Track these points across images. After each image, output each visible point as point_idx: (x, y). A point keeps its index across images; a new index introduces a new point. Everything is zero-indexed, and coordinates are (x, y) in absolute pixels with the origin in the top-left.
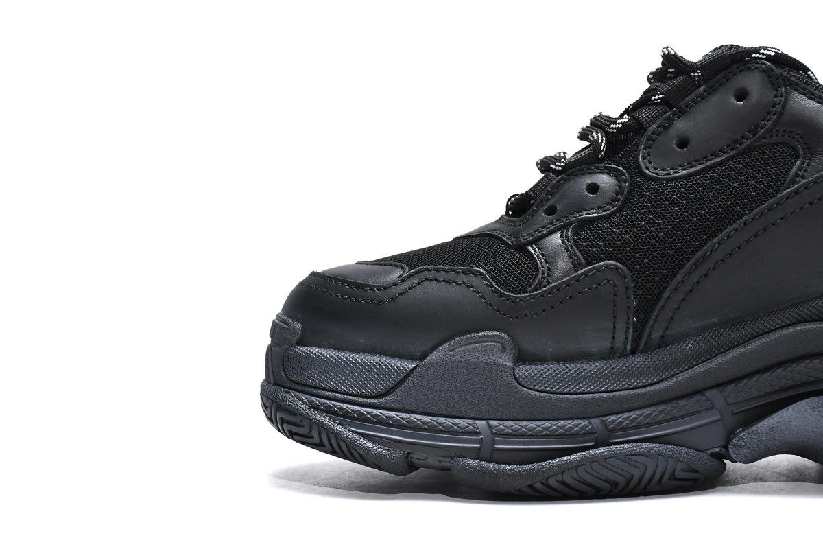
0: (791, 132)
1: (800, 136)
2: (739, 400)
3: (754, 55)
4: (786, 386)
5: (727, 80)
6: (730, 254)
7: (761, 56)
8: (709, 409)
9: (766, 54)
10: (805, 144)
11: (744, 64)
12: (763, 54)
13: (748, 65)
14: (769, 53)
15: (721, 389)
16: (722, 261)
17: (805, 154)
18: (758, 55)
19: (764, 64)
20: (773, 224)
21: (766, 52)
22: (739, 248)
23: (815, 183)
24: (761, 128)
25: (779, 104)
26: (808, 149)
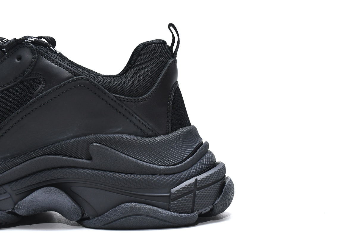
0: (38, 74)
1: (41, 75)
2: (17, 189)
3: (25, 41)
4: (36, 183)
5: (15, 52)
6: (12, 127)
7: (29, 41)
8: (5, 193)
9: (31, 40)
10: (44, 78)
11: (22, 45)
12: (29, 40)
13: (23, 45)
14: (32, 40)
15: (9, 184)
16: (9, 129)
17: (43, 83)
18: (27, 41)
19: (29, 44)
20: (29, 113)
21: (30, 39)
22: (16, 124)
23: (45, 95)
24: (27, 72)
25: (34, 61)
26: (45, 80)
